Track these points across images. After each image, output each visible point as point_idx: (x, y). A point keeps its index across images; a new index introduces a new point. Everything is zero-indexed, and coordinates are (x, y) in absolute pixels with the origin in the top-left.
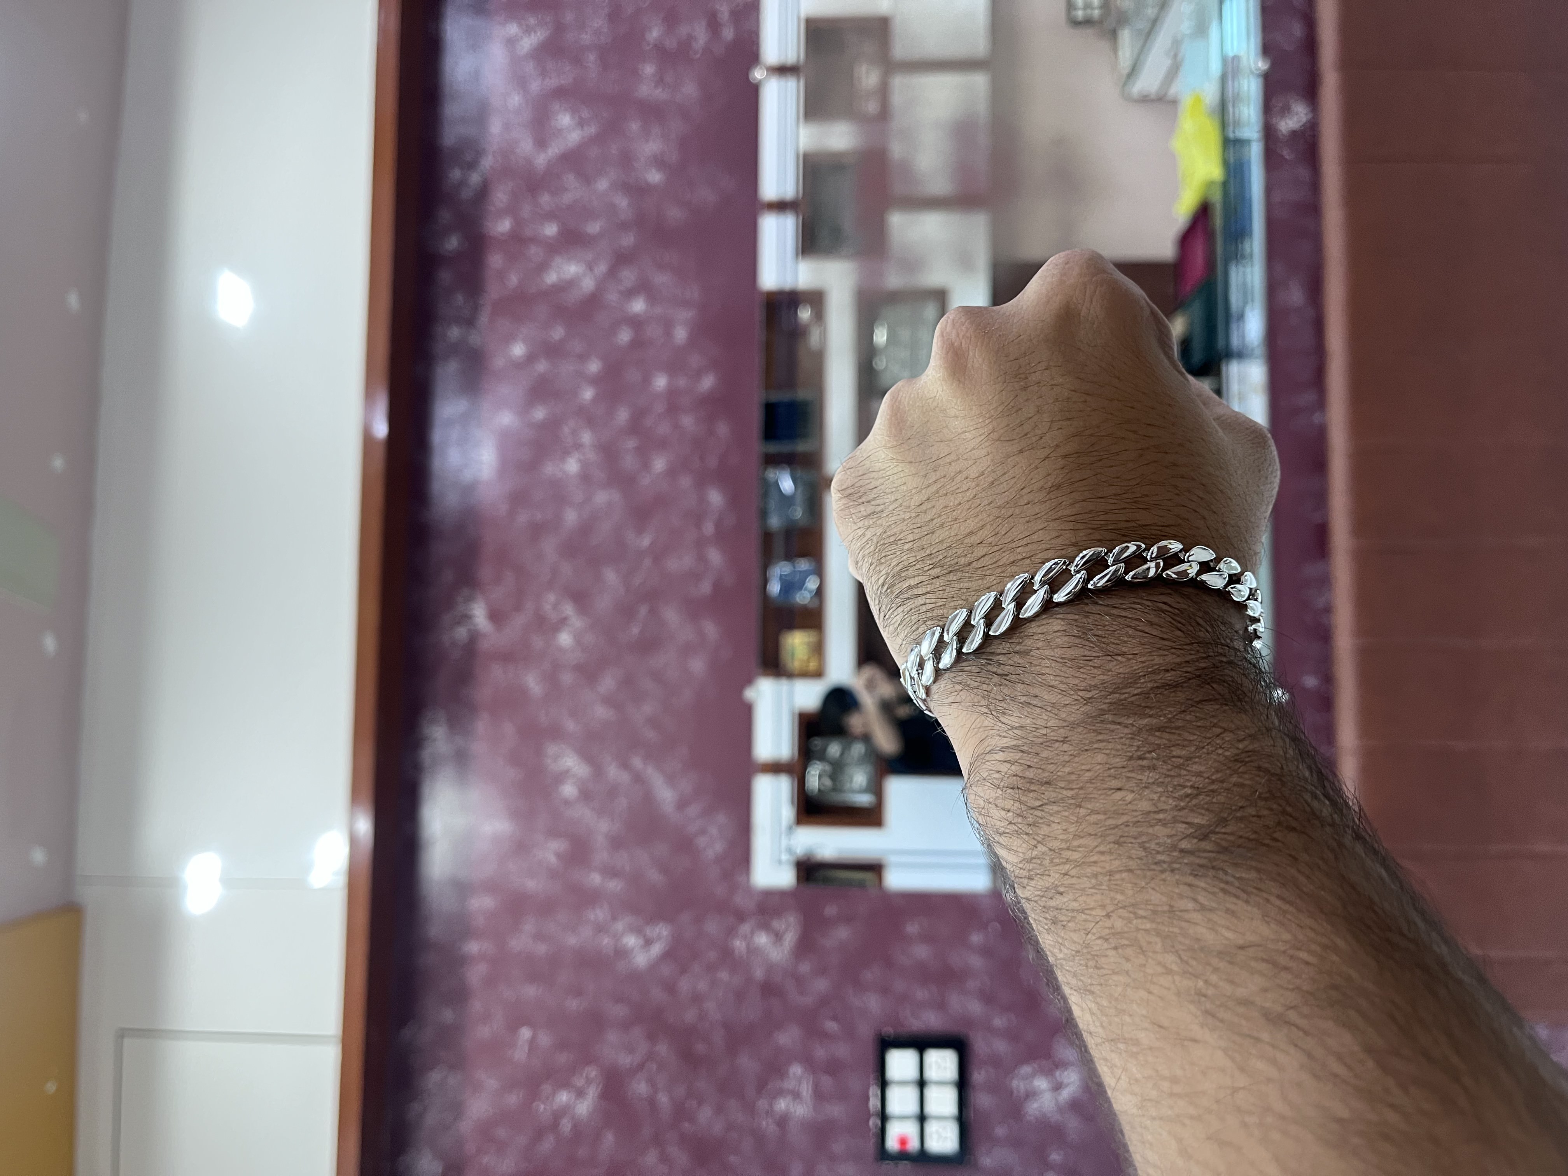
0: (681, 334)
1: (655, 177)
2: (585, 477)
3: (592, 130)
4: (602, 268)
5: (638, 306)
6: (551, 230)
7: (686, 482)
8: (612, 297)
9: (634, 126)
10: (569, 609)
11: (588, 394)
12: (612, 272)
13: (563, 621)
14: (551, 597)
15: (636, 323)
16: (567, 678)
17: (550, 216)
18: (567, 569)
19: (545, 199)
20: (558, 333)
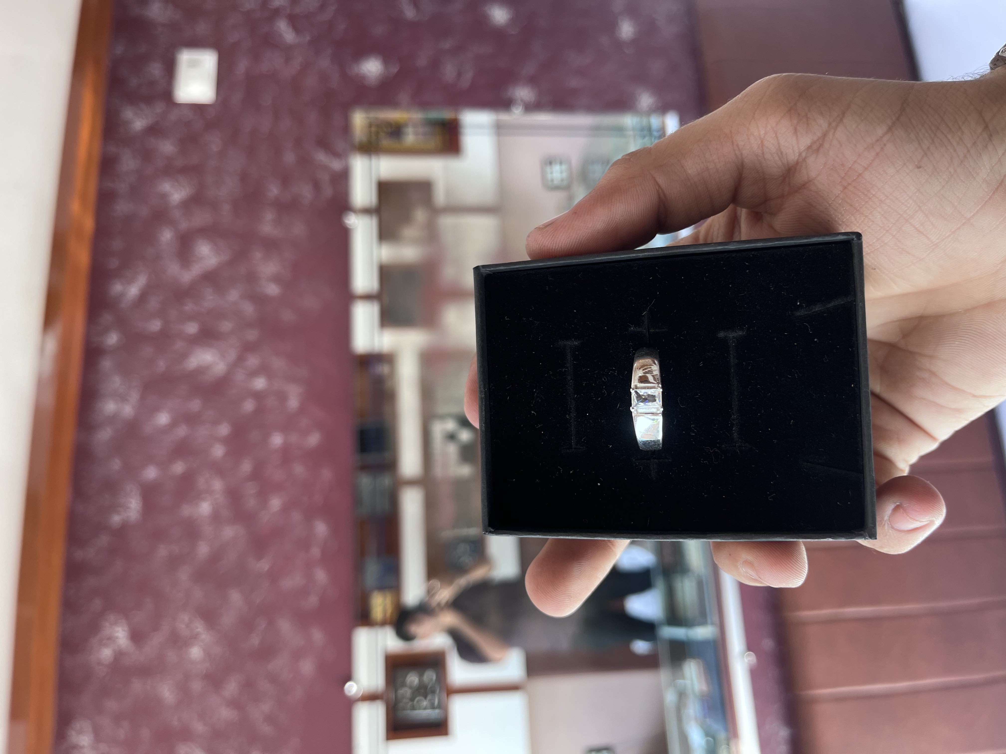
0: (293, 403)
1: (273, 290)
2: (216, 517)
3: (225, 257)
4: (232, 355)
5: (260, 383)
6: (192, 328)
7: (296, 516)
8: (240, 376)
9: (258, 255)
10: (199, 627)
11: (218, 451)
12: (240, 359)
13: (195, 637)
14: (185, 617)
15: (258, 396)
16: (197, 686)
17: (191, 318)
18: (198, 594)
19: (189, 307)
20: (195, 405)
